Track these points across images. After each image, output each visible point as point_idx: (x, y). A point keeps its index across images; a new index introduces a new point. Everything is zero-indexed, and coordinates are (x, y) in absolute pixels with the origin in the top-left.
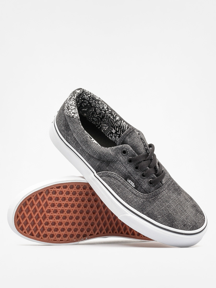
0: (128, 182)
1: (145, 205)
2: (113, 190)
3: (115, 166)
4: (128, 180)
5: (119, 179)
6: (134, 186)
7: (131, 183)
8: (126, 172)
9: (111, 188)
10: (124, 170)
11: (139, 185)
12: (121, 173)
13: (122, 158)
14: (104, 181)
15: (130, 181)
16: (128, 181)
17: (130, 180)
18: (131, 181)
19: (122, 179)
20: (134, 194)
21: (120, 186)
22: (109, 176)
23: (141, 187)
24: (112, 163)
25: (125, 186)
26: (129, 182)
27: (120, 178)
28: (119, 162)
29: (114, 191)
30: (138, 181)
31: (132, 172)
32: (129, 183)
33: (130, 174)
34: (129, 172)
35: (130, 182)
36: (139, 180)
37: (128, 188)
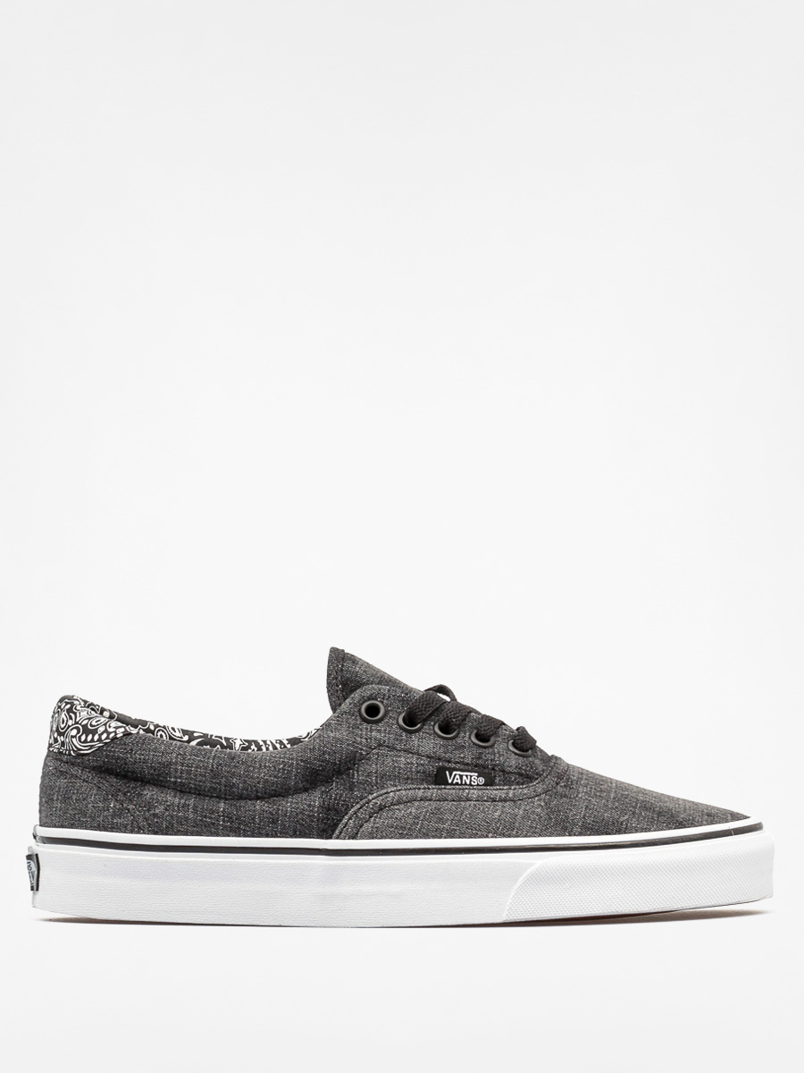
0: (452, 784)
1: (559, 811)
2: (426, 836)
3: (376, 773)
4: (450, 776)
5: (420, 793)
6: (482, 780)
7: (464, 778)
8: (422, 765)
9: (417, 837)
10: (412, 763)
11: (493, 769)
12: (408, 779)
13: (379, 731)
14: (376, 838)
15: (458, 776)
16: (450, 781)
17: (454, 773)
18: (462, 773)
19: (429, 789)
20: (501, 800)
21: (439, 809)
22: (381, 808)
23: (503, 771)
24: (358, 772)
25: (454, 801)
26: (455, 781)
27: (419, 789)
28: (377, 754)
29: (434, 837)
30: (480, 762)
31: (440, 752)
32: (457, 784)
33: (439, 759)
34: (430, 758)
35: (461, 777)
36: (479, 758)
37: (468, 800)
